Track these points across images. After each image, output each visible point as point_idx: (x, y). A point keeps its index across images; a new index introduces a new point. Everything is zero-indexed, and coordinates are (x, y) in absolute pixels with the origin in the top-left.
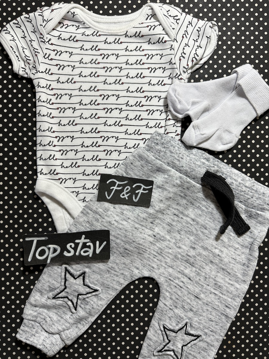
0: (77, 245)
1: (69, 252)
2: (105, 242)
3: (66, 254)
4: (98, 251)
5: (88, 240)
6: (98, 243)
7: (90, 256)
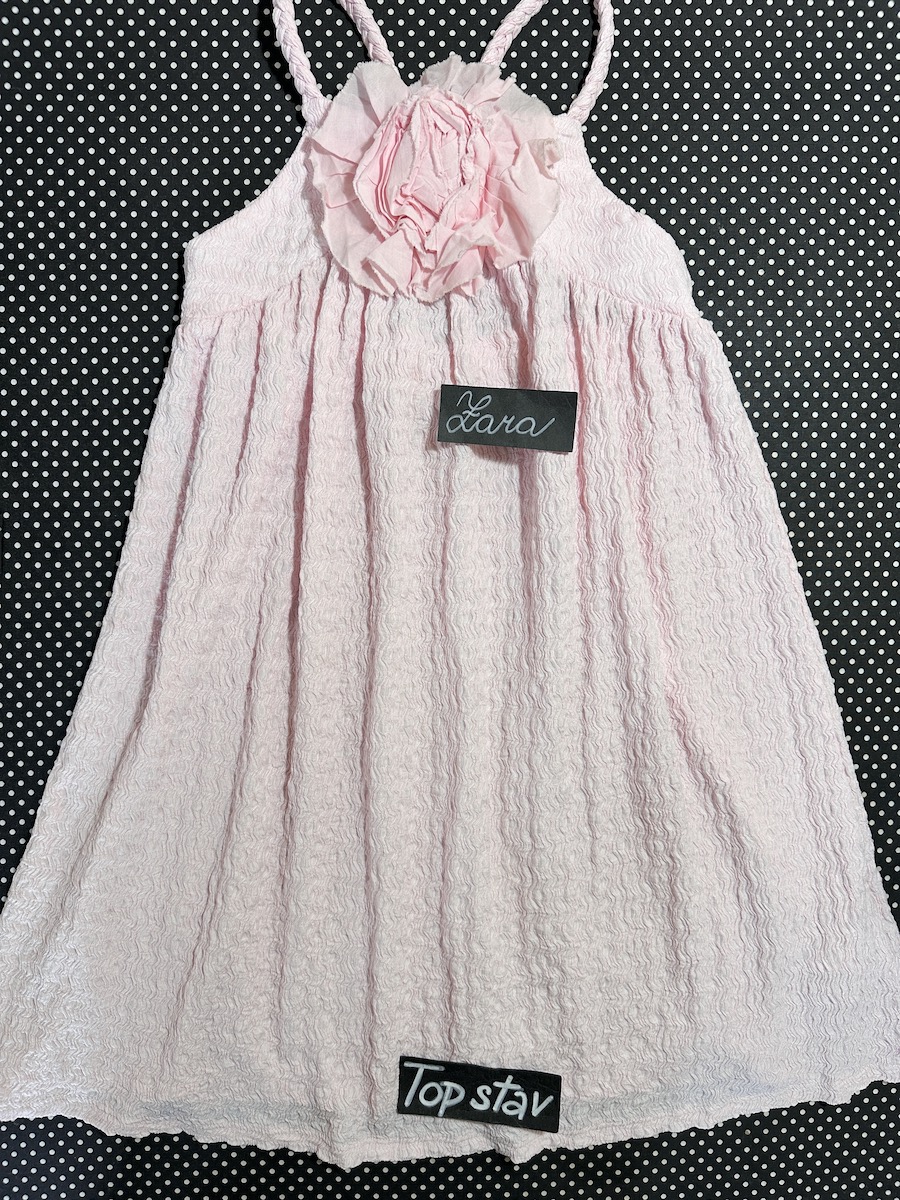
0: (496, 1091)
1: (480, 1102)
2: (551, 1098)
3: (473, 1103)
4: (535, 1112)
5: (518, 1087)
6: (536, 1095)
7: (521, 1117)
